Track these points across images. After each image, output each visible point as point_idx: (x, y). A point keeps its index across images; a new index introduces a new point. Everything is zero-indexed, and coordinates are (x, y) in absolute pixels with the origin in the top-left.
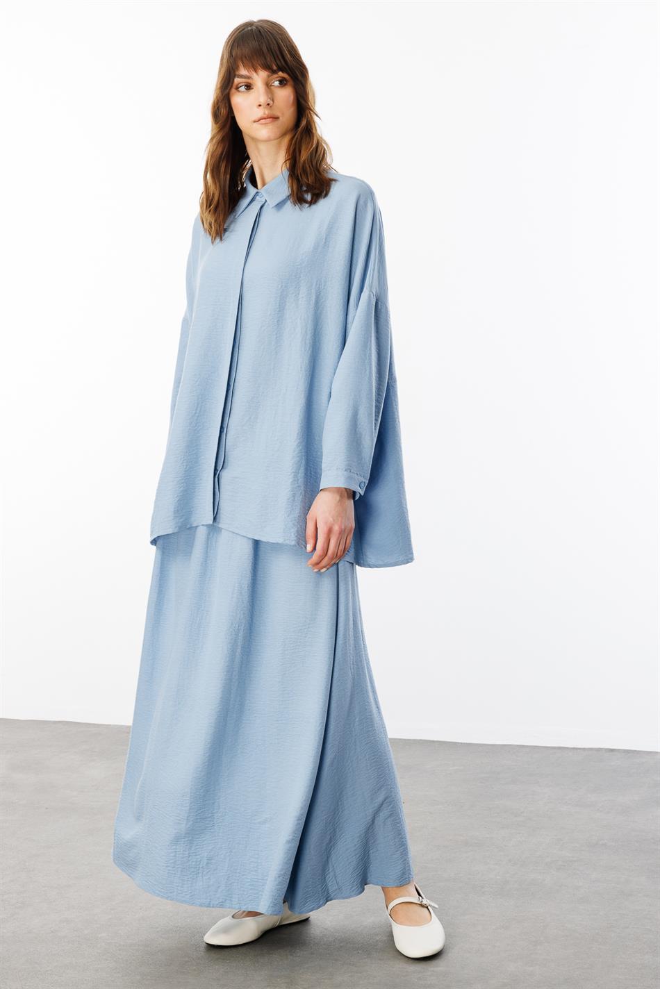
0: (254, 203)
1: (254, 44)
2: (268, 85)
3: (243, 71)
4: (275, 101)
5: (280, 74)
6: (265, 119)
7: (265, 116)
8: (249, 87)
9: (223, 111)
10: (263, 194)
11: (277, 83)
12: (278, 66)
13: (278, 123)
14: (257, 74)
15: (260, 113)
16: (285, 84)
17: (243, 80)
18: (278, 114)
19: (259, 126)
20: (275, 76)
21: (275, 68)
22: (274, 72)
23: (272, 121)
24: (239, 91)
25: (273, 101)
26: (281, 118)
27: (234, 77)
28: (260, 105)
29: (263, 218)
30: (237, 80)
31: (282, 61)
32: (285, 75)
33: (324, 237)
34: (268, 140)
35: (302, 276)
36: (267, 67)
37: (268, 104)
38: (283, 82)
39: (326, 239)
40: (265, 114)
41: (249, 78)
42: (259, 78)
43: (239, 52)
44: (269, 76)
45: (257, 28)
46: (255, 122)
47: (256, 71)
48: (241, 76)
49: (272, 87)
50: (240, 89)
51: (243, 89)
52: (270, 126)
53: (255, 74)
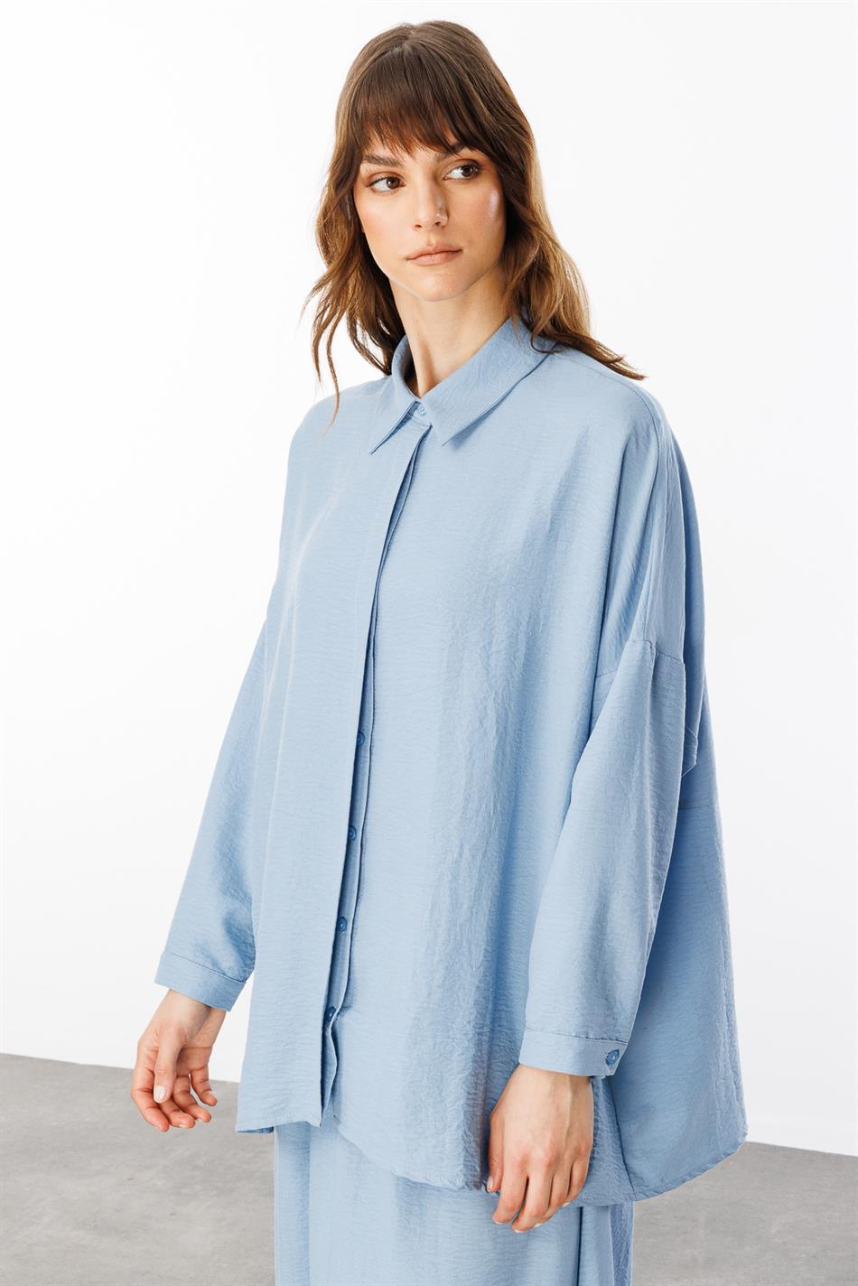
0: (409, 425)
1: (404, 88)
2: (437, 179)
3: (381, 150)
4: (454, 214)
5: (466, 153)
6: (430, 254)
7: (430, 249)
8: (395, 182)
9: (342, 233)
10: (426, 410)
11: (458, 173)
12: (460, 135)
13: (461, 261)
14: (414, 158)
15: (420, 241)
16: (477, 174)
17: (382, 168)
18: (458, 242)
19: (419, 269)
20: (454, 158)
21: (452, 140)
22: (451, 150)
23: (447, 260)
24: (374, 191)
25: (448, 215)
26: (465, 251)
27: (360, 161)
28: (419, 226)
29: (423, 465)
30: (366, 169)
31: (470, 124)
32: (477, 155)
33: (549, 520)
34: (438, 298)
35: (497, 604)
36: (435, 141)
37: (438, 224)
38: (470, 170)
39: (552, 522)
40: (429, 244)
41: (394, 163)
42: (418, 163)
43: (371, 108)
44: (439, 160)
45: (414, 48)
46: (408, 259)
47: (408, 149)
48: (377, 160)
49: (447, 182)
50: (377, 186)
51: (382, 186)
52: (442, 270)
53: (406, 156)
